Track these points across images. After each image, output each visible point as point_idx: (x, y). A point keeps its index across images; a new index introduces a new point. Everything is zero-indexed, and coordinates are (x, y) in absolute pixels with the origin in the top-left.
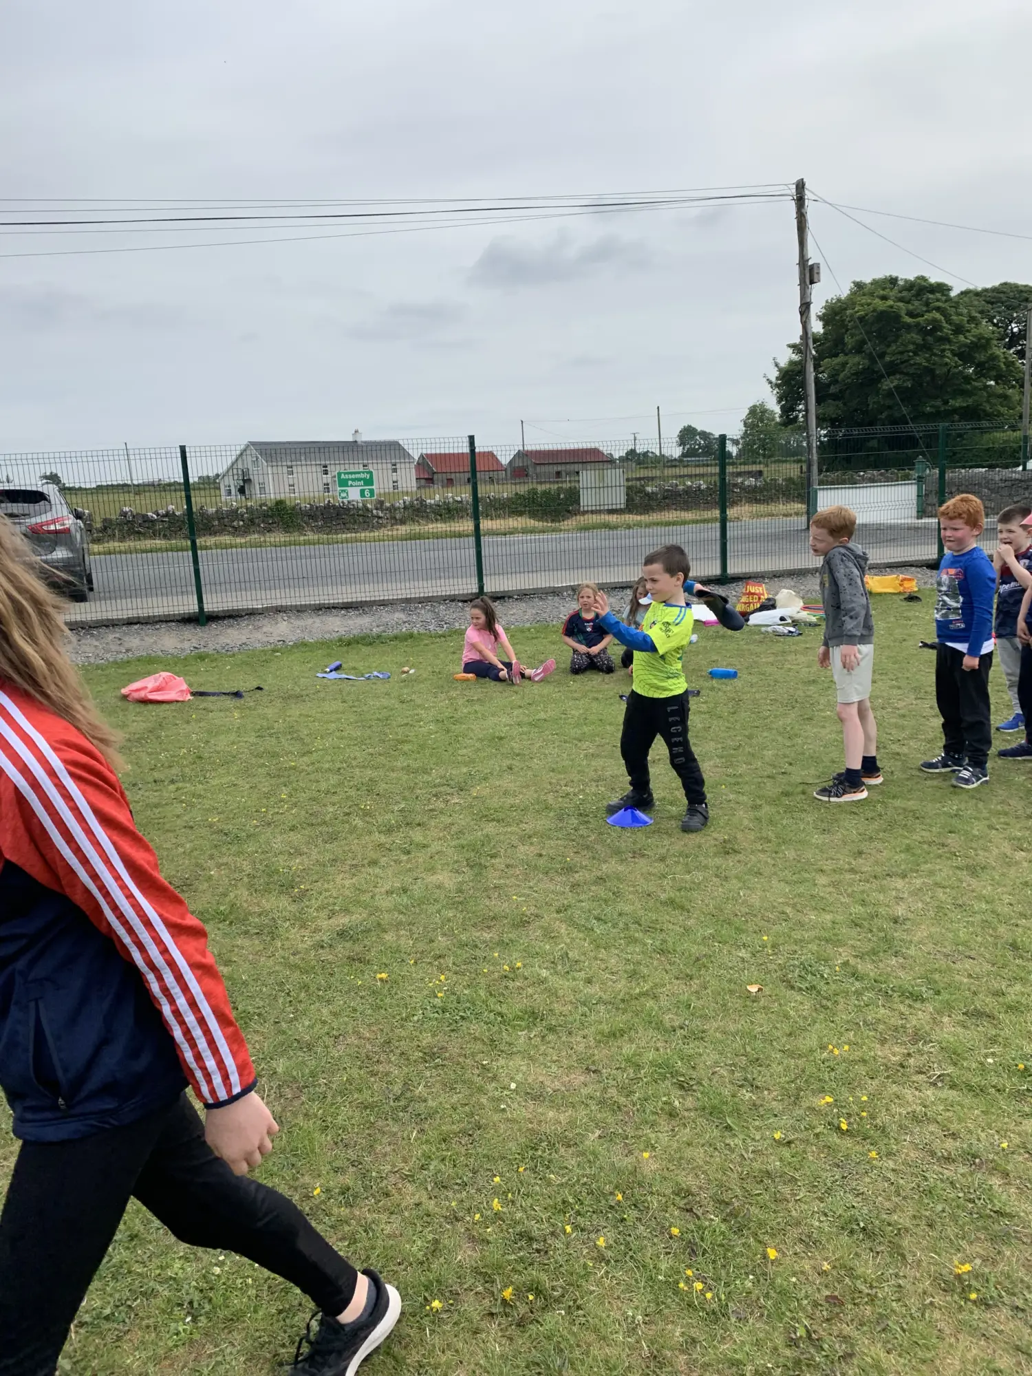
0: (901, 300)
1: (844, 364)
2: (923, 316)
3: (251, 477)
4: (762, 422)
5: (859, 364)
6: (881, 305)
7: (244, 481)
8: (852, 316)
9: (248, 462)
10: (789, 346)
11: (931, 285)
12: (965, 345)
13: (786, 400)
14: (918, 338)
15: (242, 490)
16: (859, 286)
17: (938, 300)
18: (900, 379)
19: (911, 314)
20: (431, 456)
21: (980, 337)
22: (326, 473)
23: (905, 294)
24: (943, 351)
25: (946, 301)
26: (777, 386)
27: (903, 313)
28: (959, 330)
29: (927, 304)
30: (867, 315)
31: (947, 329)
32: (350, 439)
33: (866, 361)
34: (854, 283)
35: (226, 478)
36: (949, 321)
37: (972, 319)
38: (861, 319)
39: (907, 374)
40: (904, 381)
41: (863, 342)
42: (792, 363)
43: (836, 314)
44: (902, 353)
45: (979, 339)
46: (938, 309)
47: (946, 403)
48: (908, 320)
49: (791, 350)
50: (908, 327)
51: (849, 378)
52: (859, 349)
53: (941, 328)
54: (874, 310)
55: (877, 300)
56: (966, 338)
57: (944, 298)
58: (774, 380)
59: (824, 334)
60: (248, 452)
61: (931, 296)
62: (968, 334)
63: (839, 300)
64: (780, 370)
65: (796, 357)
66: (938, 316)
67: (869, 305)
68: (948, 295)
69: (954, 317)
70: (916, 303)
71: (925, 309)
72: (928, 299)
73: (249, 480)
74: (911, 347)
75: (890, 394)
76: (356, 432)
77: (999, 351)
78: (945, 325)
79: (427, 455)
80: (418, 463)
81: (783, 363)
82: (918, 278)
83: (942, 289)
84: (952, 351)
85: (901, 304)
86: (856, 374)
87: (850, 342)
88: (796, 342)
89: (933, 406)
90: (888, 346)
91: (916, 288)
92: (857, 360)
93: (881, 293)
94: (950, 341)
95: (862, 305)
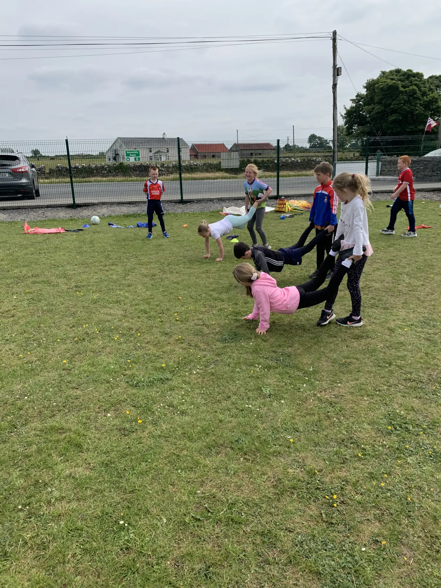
0: (400, 80)
1: (373, 109)
2: (408, 87)
3: (119, 153)
5: (379, 109)
6: (390, 82)
7: (116, 155)
8: (378, 87)
9: (117, 147)
10: (351, 100)
11: (414, 73)
12: (426, 101)
13: (349, 124)
14: (405, 97)
15: (115, 159)
16: (383, 73)
17: (416, 80)
18: (396, 116)
19: (404, 87)
20: (197, 145)
21: (434, 98)
22: (151, 151)
23: (402, 77)
24: (416, 103)
25: (420, 81)
26: (346, 118)
27: (400, 86)
28: (424, 94)
29: (411, 82)
30: (384, 87)
31: (419, 94)
32: (162, 137)
33: (383, 108)
34: (381, 72)
35: (108, 153)
36: (420, 90)
37: (430, 90)
38: (382, 88)
39: (400, 114)
40: (399, 117)
41: (382, 99)
42: (352, 108)
43: (372, 86)
44: (398, 104)
45: (433, 98)
46: (415, 85)
47: (416, 127)
48: (402, 89)
49: (351, 102)
50: (402, 92)
51: (375, 114)
52: (379, 103)
53: (416, 93)
54: (387, 85)
55: (389, 80)
56: (427, 98)
57: (419, 80)
58: (344, 115)
59: (367, 95)
60: (118, 142)
61: (413, 79)
62: (428, 96)
63: (373, 80)
64: (347, 110)
65: (354, 105)
66: (415, 87)
67: (385, 82)
68: (421, 78)
69: (423, 88)
70: (407, 82)
71: (410, 84)
72: (412, 80)
73: (118, 154)
74: (403, 101)
75: (392, 122)
76: (164, 134)
78: (418, 92)
79: (195, 145)
80: (191, 148)
81: (348, 108)
82: (408, 70)
83: (419, 76)
84: (420, 103)
85: (400, 82)
86: (378, 113)
87: (376, 99)
88: (355, 98)
89: (410, 129)
90: (393, 101)
91: (407, 75)
92: (378, 107)
93: (392, 77)
94: (419, 99)
95: (382, 83)
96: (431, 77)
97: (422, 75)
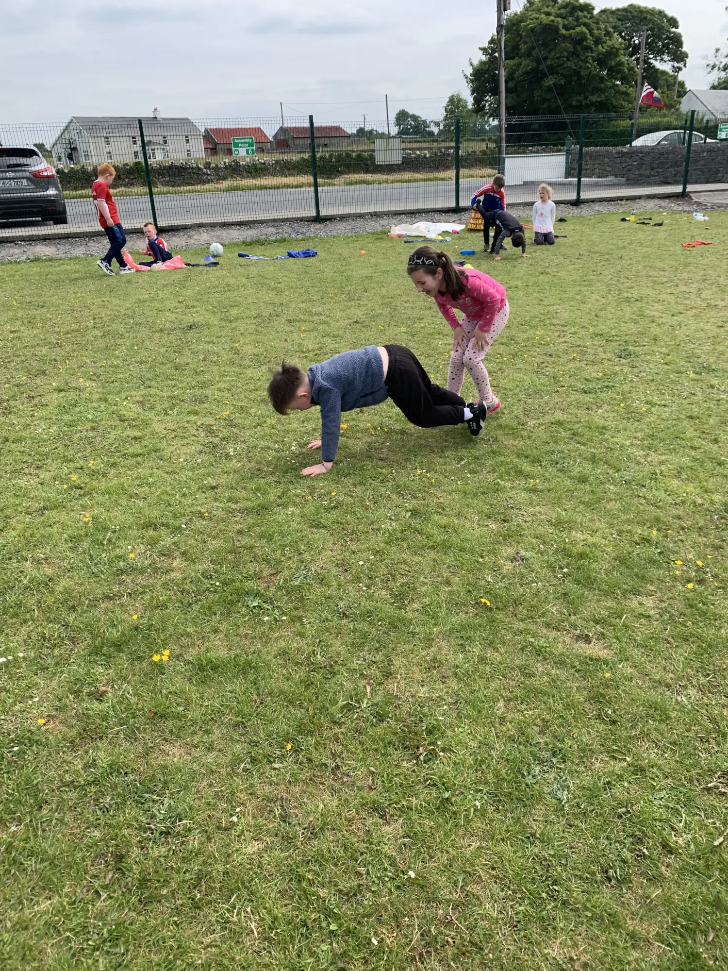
0: (559, 16)
1: (520, 64)
2: (574, 29)
3: (78, 146)
4: (458, 108)
5: (529, 65)
6: (546, 20)
7: (72, 149)
8: (526, 26)
9: (73, 133)
10: (480, 49)
11: (581, 5)
12: (602, 53)
13: (478, 93)
14: (570, 47)
15: (70, 157)
17: (585, 17)
18: (557, 78)
19: (566, 27)
21: (612, 47)
22: (135, 143)
23: (563, 11)
24: (587, 57)
25: (591, 18)
26: (472, 81)
27: (561, 26)
28: (598, 41)
29: (577, 19)
30: (535, 27)
31: (590, 41)
32: (152, 115)
33: (534, 63)
35: (56, 147)
36: (592, 34)
37: (608, 34)
38: (532, 30)
39: (562, 74)
40: (560, 80)
41: (533, 48)
42: (482, 63)
43: (514, 25)
44: (558, 58)
45: (611, 49)
46: (585, 24)
47: (586, 98)
48: (563, 31)
49: (481, 52)
50: (564, 37)
51: (520, 76)
52: (528, 55)
53: (586, 39)
54: (541, 23)
55: (543, 16)
56: (602, 47)
57: (589, 16)
58: (469, 76)
60: (74, 126)
61: (580, 14)
62: (604, 44)
63: (517, 14)
64: (474, 68)
65: (484, 58)
66: (584, 29)
67: (537, 19)
68: (592, 14)
69: (595, 31)
70: (570, 19)
71: (576, 23)
72: (578, 16)
73: (76, 149)
74: (566, 54)
75: (550, 89)
76: (156, 110)
77: (624, 59)
78: (589, 37)
79: (210, 129)
80: (204, 136)
81: (476, 63)
83: (588, 8)
84: (593, 57)
85: (560, 19)
86: (526, 73)
87: (523, 48)
88: (486, 45)
89: (578, 101)
90: (550, 52)
91: (570, 6)
92: (527, 62)
93: (546, 9)
94: (592, 51)
95: (532, 19)
96: (603, 12)
97: (593, 9)
